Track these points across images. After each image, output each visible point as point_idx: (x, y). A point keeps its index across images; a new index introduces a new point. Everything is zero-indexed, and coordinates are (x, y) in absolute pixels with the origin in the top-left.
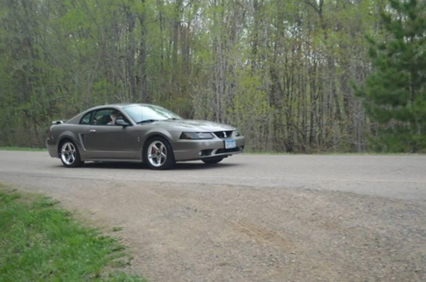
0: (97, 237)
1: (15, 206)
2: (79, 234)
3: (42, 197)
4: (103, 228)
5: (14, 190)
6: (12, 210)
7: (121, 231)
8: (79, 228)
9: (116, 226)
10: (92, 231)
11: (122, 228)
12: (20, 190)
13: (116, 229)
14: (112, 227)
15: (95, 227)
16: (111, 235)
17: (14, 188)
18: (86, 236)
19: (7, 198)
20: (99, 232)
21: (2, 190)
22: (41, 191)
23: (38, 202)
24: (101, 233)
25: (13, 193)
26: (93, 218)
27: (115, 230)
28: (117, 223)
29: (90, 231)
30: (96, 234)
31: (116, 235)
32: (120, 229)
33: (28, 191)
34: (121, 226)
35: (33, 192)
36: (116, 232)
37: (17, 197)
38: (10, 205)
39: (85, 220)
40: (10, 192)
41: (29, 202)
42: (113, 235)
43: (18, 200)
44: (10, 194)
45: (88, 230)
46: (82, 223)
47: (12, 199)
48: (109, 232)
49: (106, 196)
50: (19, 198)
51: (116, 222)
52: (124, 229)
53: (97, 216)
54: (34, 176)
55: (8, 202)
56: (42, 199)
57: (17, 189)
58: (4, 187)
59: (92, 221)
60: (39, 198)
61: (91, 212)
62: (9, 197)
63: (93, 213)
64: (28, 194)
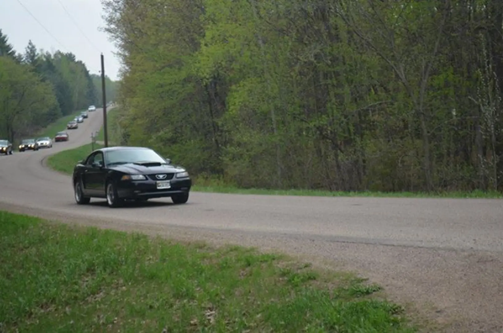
1: (309, 293)
3: (353, 279)
5: (306, 266)
6: (305, 299)
12: (317, 264)
17: (306, 261)
19: (296, 279)
21: (287, 266)
22: (349, 269)
23: (346, 287)
25: (304, 270)
26: (441, 320)
33: (329, 268)
35: (337, 269)
37: (312, 278)
38: (300, 291)
39: (427, 321)
40: (301, 269)
41: (331, 287)
43: (311, 282)
44: (299, 271)
46: (422, 327)
47: (303, 281)
49: (461, 278)
50: (314, 279)
53: (449, 316)
54: (338, 241)
55: (297, 286)
56: (352, 281)
57: (311, 264)
58: (290, 261)
59: (439, 324)
60: (347, 280)
61: (437, 308)
62: (298, 278)
63: (439, 310)
64: (329, 273)
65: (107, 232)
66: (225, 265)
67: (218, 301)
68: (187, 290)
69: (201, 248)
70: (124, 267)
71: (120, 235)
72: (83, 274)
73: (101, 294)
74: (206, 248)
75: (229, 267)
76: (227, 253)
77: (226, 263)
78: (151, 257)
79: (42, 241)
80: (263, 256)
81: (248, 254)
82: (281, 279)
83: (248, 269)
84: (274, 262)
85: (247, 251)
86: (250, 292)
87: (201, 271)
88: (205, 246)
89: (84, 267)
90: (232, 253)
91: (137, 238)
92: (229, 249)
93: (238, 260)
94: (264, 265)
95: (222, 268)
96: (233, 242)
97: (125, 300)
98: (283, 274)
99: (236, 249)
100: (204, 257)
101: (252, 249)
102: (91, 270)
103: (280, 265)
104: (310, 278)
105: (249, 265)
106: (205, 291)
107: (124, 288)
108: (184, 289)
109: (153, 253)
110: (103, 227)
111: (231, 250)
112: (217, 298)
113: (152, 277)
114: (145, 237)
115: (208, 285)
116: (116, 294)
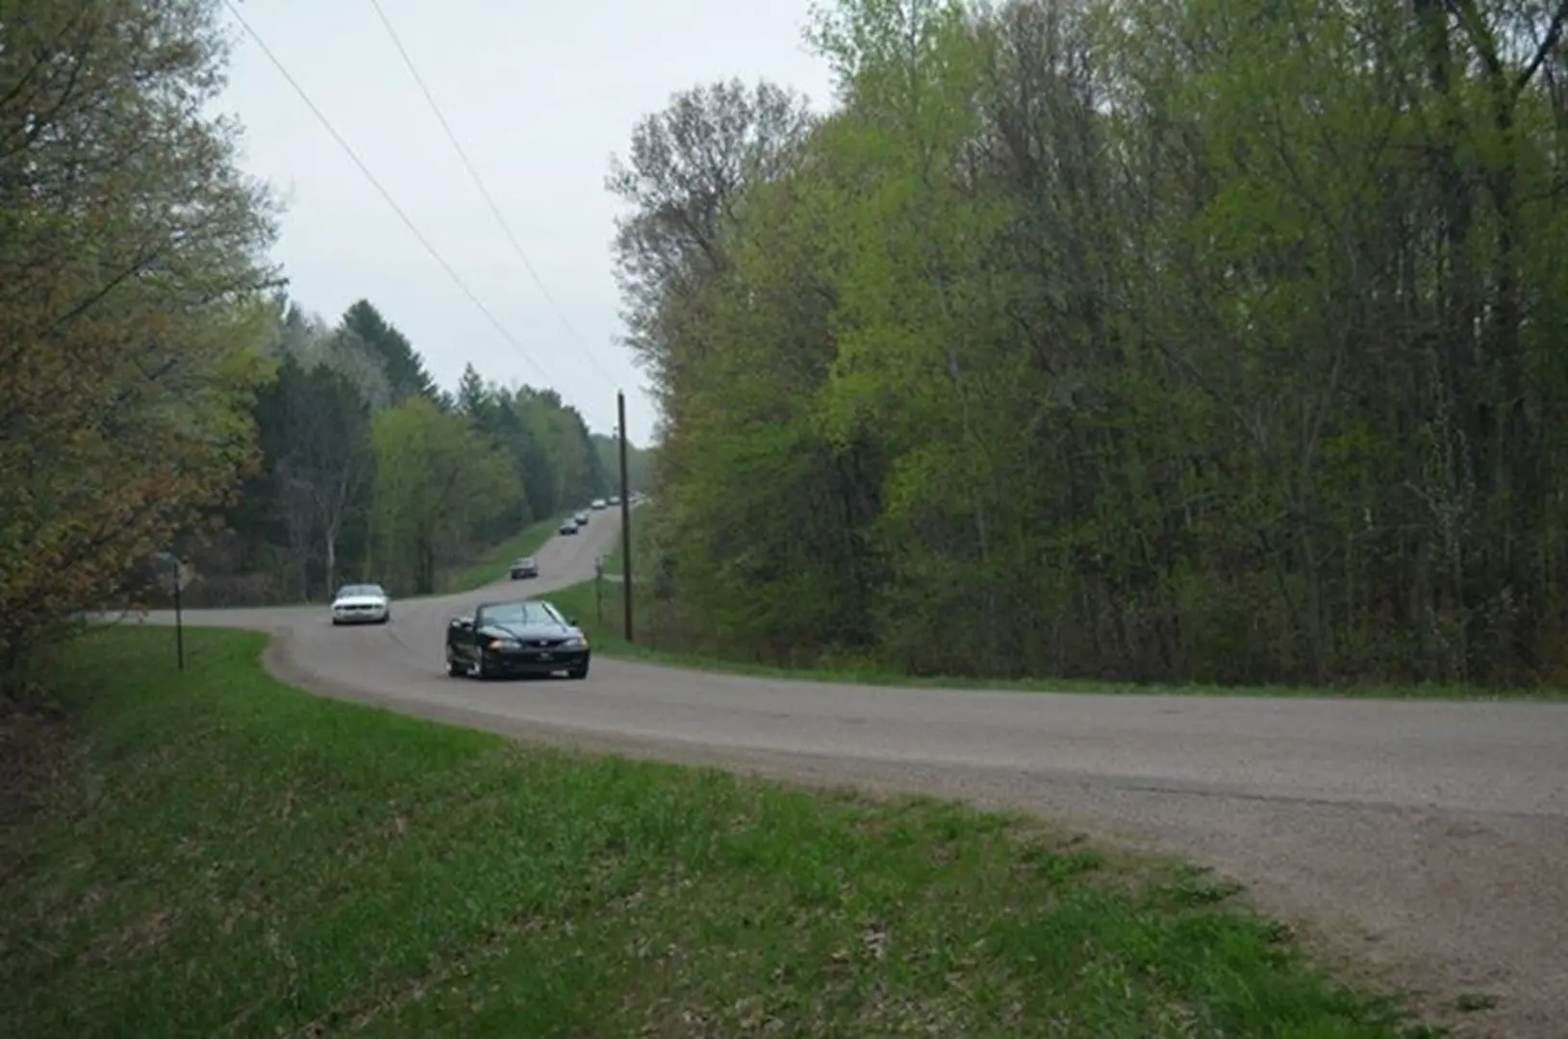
0: (1398, 1030)
1: (1086, 897)
2: (1332, 1011)
3: (1180, 867)
4: (1417, 993)
5: (1077, 840)
6: (1079, 908)
7: (1489, 1011)
8: (1329, 988)
9: (1469, 990)
10: (1379, 1003)
11: (1497, 998)
12: (1097, 836)
13: (1473, 1003)
14: (1452, 994)
15: (1388, 991)
16: (1453, 1026)
17: (1076, 828)
18: (1355, 1021)
19: (1057, 866)
20: (1405, 1008)
21: (1036, 839)
22: (1169, 846)
23: (1167, 886)
24: (1413, 1015)
25: (1075, 849)
26: (1376, 956)
27: (1467, 1006)
28: (1471, 977)
29: (1368, 1005)
30: (1393, 1019)
31: (1470, 1023)
32: (1487, 1003)
33: (1129, 844)
34: (1488, 991)
35: (1145, 847)
36: (1473, 1014)
37: (1090, 864)
38: (1068, 891)
39: (1347, 958)
40: (1066, 845)
41: (1133, 886)
42: (1460, 1027)
43: (1092, 873)
44: (1063, 851)
45: (1360, 1001)
46: (1337, 970)
47: (1071, 871)
48: (1443, 1014)
49: (1414, 869)
50: (1096, 867)
51: (1467, 972)
52: (1500, 1003)
53: (1391, 947)
54: (1140, 789)
55: (1061, 881)
56: (1177, 873)
57: (1086, 836)
58: (1043, 828)
59: (1374, 965)
60: (1167, 869)
61: (1364, 931)
62: (1063, 863)
63: (1371, 933)
64: (1127, 854)
65: (645, 766)
66: (900, 836)
67: (891, 912)
68: (824, 887)
69: (847, 799)
70: (684, 839)
71: (674, 773)
72: (601, 854)
73: (639, 895)
74: (857, 800)
75: (911, 842)
76: (904, 810)
77: (904, 832)
78: (742, 817)
79: (511, 783)
80: (983, 818)
81: (950, 814)
82: (1023, 866)
83: (951, 845)
84: (1008, 832)
85: (947, 807)
86: (957, 893)
87: (852, 849)
88: (855, 794)
89: (600, 838)
90: (913, 810)
91: (712, 779)
92: (909, 802)
93: (928, 826)
94: (986, 837)
95: (894, 843)
96: (917, 790)
97: (692, 907)
98: (1029, 857)
99: (922, 802)
100: (856, 820)
101: (959, 803)
102: (615, 844)
103: (1022, 838)
104: (1086, 866)
105: (953, 836)
106: (861, 890)
107: (688, 883)
108: (817, 886)
109: (747, 812)
110: (636, 755)
111: (913, 805)
112: (888, 906)
113: (747, 860)
114: (724, 775)
115: (868, 877)
116: (672, 895)
